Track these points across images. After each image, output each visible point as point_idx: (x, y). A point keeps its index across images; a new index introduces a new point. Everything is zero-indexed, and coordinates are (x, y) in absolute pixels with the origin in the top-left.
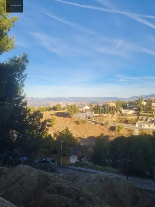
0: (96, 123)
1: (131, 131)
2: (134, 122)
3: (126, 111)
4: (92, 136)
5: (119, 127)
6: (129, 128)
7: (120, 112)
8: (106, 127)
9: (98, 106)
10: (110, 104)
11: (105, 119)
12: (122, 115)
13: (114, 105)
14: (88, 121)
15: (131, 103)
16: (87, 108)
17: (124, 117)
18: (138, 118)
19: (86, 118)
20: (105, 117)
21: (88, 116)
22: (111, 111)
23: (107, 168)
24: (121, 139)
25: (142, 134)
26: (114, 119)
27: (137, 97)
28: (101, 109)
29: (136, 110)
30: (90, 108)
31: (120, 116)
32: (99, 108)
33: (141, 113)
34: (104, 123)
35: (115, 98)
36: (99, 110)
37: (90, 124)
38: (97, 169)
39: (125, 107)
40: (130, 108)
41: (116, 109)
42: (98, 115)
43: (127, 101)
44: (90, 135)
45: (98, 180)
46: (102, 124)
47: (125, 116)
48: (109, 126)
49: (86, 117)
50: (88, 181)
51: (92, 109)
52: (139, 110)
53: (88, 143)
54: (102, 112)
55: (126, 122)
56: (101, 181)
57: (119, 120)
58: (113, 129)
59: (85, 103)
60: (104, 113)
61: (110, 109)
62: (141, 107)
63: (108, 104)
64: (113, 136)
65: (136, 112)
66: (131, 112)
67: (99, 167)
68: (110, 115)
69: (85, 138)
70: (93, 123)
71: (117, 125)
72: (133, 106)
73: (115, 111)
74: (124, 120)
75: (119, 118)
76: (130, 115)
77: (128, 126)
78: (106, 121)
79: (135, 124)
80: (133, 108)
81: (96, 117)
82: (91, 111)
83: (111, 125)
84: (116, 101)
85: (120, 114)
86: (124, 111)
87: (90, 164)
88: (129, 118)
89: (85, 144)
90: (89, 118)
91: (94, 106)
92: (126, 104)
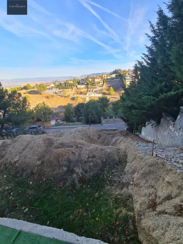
0: (61, 96)
1: (84, 99)
2: (86, 93)
3: (80, 86)
4: (61, 105)
5: (77, 97)
6: (83, 97)
7: (77, 87)
8: (69, 98)
9: (61, 84)
10: (69, 82)
11: (67, 92)
12: (78, 89)
13: (72, 82)
14: (56, 96)
15: (83, 80)
16: (53, 85)
17: (79, 90)
18: (88, 90)
19: (53, 94)
20: (67, 91)
21: (54, 92)
22: (70, 86)
25: (91, 100)
26: (73, 92)
27: (85, 76)
28: (63, 85)
29: (86, 85)
30: (55, 86)
31: (77, 90)
32: (61, 85)
33: (89, 86)
34: (67, 95)
35: (71, 77)
36: (62, 86)
37: (57, 97)
38: (70, 125)
39: (79, 83)
40: (83, 84)
41: (73, 85)
42: (61, 90)
43: (80, 78)
44: (59, 105)
46: (65, 97)
47: (80, 89)
48: (70, 97)
49: (53, 93)
51: (57, 86)
52: (88, 84)
53: (58, 111)
54: (64, 88)
55: (81, 93)
57: (76, 93)
58: (73, 99)
59: (50, 82)
60: (66, 88)
61: (69, 85)
62: (89, 82)
63: (68, 81)
64: (75, 104)
65: (86, 86)
66: (83, 86)
67: (70, 123)
68: (70, 90)
69: (56, 107)
70: (59, 96)
71: (76, 96)
72: (84, 82)
73: (73, 87)
74: (79, 92)
75: (76, 91)
76: (82, 88)
77: (82, 96)
78: (68, 94)
79: (86, 94)
80: (84, 83)
81: (60, 91)
82: (56, 87)
83: (72, 96)
84: (73, 79)
85: (76, 88)
86: (79, 86)
87: (65, 123)
88: (82, 91)
89: (56, 111)
90: (56, 93)
91: (57, 83)
92: (80, 81)
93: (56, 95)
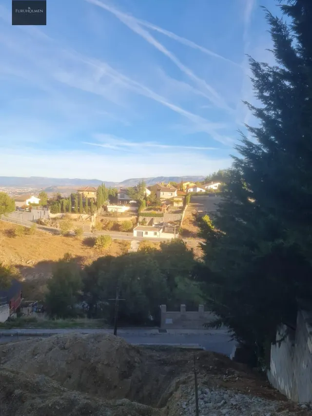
0: (55, 232)
1: (124, 244)
2: (130, 228)
3: (116, 206)
4: (47, 259)
5: (102, 238)
6: (120, 240)
7: (105, 209)
8: (77, 239)
9: (59, 197)
10: (86, 193)
11: (74, 222)
12: (108, 214)
13: (92, 195)
14: (37, 230)
15: (125, 192)
16: (35, 200)
17: (112, 219)
18: (137, 219)
19: (32, 223)
20: (75, 220)
21: (36, 218)
22: (87, 207)
23: (79, 320)
24: (106, 262)
25: (143, 249)
26: (93, 224)
27: (136, 181)
28: (65, 202)
29: (133, 205)
30: (40, 202)
31: (104, 218)
32: (61, 200)
33: (143, 210)
34: (72, 231)
35: (95, 181)
36: (62, 205)
37: (41, 235)
38: (56, 326)
39: (113, 199)
40: (123, 202)
41: (96, 204)
42: (59, 215)
43: (118, 188)
44: (41, 259)
45: (57, 348)
46: (67, 235)
47: (114, 217)
48: (82, 237)
49: (33, 221)
50: (34, 354)
51: (46, 203)
52: (138, 204)
53: (37, 276)
54: (67, 210)
55: (116, 228)
56: (64, 348)
57: (102, 225)
58: (90, 242)
60: (73, 211)
61: (84, 204)
62: (142, 200)
63: (81, 193)
64: (91, 256)
65: (134, 209)
66: (124, 209)
67: (60, 321)
68: (85, 216)
69: (28, 265)
70: (47, 232)
71: (98, 234)
72: (128, 198)
73: (94, 208)
74: (111, 225)
75: (102, 221)
76: (122, 215)
77: (119, 236)
78: (76, 228)
79: (131, 231)
80: (128, 201)
81: (55, 219)
82: (45, 206)
83: (86, 234)
84: (96, 188)
85: (104, 213)
86: (111, 208)
87: (43, 318)
88: (121, 220)
89: (30, 278)
90: (39, 222)
91: (50, 196)
92: (117, 194)
93: (40, 228)
